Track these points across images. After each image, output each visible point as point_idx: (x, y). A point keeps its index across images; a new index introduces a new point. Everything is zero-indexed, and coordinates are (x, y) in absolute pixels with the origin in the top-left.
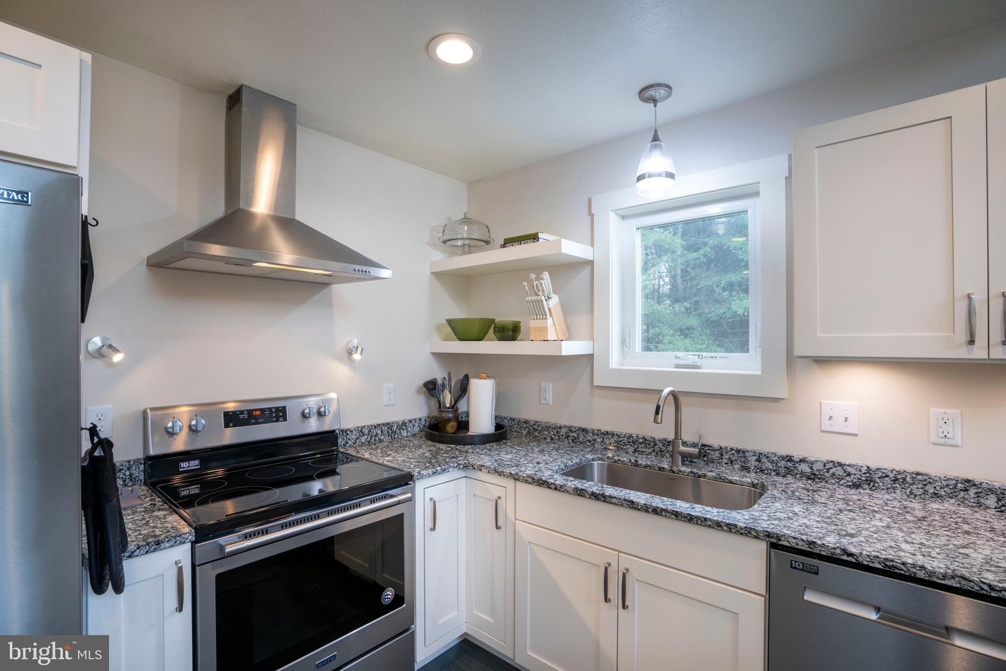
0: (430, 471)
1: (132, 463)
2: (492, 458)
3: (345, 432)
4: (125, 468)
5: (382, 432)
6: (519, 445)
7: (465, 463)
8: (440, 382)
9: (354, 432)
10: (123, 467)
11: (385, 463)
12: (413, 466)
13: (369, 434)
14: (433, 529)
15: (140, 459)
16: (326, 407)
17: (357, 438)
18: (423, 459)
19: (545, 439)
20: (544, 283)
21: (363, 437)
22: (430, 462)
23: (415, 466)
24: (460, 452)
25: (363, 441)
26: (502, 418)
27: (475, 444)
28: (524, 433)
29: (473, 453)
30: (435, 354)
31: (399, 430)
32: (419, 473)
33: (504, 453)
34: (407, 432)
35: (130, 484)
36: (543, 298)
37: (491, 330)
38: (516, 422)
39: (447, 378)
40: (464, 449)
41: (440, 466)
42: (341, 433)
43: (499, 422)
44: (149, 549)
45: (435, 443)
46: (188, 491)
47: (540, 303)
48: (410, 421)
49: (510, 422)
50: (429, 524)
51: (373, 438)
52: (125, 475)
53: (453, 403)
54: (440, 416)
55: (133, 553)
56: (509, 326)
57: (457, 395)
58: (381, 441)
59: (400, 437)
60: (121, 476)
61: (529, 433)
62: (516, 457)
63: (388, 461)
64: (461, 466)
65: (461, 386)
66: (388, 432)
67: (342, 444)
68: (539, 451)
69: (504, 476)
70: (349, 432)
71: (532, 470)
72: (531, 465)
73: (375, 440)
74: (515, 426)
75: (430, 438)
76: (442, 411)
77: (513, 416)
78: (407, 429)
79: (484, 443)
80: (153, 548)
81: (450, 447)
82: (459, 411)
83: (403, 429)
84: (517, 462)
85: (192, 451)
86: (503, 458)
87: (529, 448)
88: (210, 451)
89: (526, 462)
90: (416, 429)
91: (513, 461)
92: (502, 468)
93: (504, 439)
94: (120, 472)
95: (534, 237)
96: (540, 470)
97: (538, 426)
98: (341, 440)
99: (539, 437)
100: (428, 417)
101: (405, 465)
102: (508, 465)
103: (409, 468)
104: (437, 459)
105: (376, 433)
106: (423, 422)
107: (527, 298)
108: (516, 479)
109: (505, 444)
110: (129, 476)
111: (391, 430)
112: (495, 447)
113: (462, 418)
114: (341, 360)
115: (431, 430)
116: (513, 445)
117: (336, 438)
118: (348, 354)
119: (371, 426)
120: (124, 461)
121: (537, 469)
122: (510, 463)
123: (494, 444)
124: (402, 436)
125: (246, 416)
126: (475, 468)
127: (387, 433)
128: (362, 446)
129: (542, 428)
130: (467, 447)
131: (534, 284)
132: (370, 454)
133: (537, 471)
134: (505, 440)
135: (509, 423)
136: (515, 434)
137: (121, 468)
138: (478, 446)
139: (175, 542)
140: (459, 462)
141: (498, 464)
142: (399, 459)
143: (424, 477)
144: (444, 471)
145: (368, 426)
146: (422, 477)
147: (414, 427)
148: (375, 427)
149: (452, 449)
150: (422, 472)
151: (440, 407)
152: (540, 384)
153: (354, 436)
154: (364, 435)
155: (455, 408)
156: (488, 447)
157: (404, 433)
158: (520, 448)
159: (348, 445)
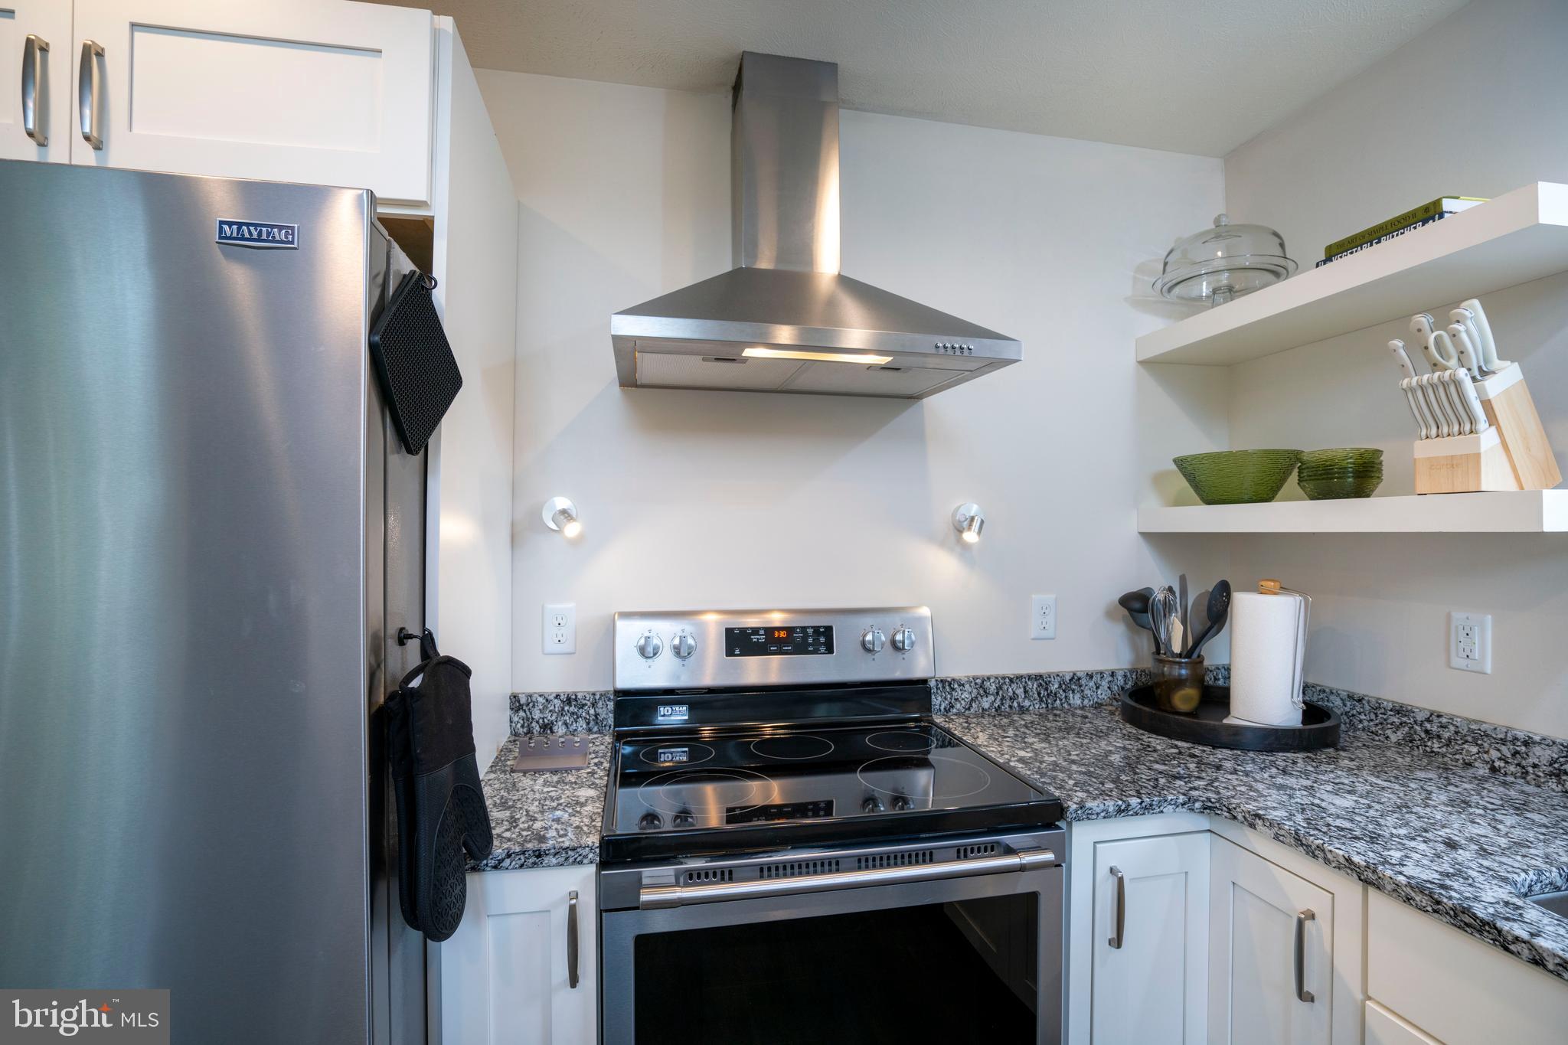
0: (1111, 805)
1: (597, 697)
2: (1291, 797)
3: (947, 684)
4: (589, 703)
5: (1026, 692)
6: (1378, 770)
7: (1209, 799)
8: (1159, 596)
9: (967, 686)
10: (587, 702)
11: (1012, 764)
12: (1071, 782)
13: (998, 693)
14: (1117, 942)
15: (608, 692)
16: (906, 632)
17: (972, 699)
18: (1103, 768)
19: (1468, 765)
20: (1467, 331)
21: (985, 699)
22: (1116, 781)
23: (1075, 785)
24: (1199, 763)
25: (986, 705)
26: (1324, 691)
27: (1245, 749)
28: (1393, 738)
29: (1235, 772)
30: (1148, 537)
31: (1064, 691)
32: (1081, 805)
33: (1329, 788)
34: (1083, 698)
35: (595, 729)
36: (1462, 373)
37: (1294, 476)
38: (1367, 707)
39: (1177, 589)
40: (1211, 758)
41: (1139, 795)
42: (940, 685)
43: (1315, 699)
44: (525, 861)
45: (1141, 731)
46: (670, 755)
47: (1452, 389)
48: (1090, 676)
49: (1348, 704)
50: (1107, 929)
51: (1007, 703)
52: (588, 714)
53: (1190, 643)
54: (1156, 671)
55: (501, 861)
56: (1344, 464)
57: (1199, 628)
58: (1023, 710)
59: (1066, 705)
60: (584, 714)
61: (1411, 741)
62: (1370, 807)
63: (1021, 760)
64: (1198, 805)
65: (1209, 609)
66: (1039, 694)
67: (942, 708)
68: (1451, 803)
69: (1327, 861)
70: (956, 686)
71: (1430, 868)
72: (1422, 846)
73: (1010, 707)
74: (1362, 717)
75: (1132, 717)
76: (1161, 661)
77: (1360, 690)
78: (1082, 691)
79: (1270, 749)
80: (531, 861)
81: (1176, 747)
82: (1206, 663)
83: (1073, 691)
84: (1370, 827)
85: (678, 689)
86: (1323, 804)
87: (1413, 785)
88: (705, 693)
89: (1403, 831)
90: (1103, 694)
91: (1358, 818)
92: (1320, 835)
93: (1328, 746)
94: (582, 708)
95: (1431, 213)
96: (1459, 873)
97: (1443, 727)
98: (939, 698)
99: (1444, 756)
100: (1131, 671)
101: (1054, 778)
102: (1342, 829)
103: (1061, 787)
104: (1135, 773)
105: (1014, 693)
106: (1120, 681)
107: (1406, 381)
108: (1367, 882)
109: (1333, 761)
110: (594, 717)
111: (1046, 689)
112: (1301, 764)
113: (1216, 679)
114: (942, 544)
115: (1136, 702)
116: (1358, 769)
117: (928, 693)
118: (956, 531)
119: (1004, 678)
120: (588, 693)
121: (1446, 867)
122: (1348, 825)
123: (1300, 755)
124: (1070, 704)
125: (762, 639)
126: (1235, 818)
127: (1036, 695)
128: (983, 717)
129: (1457, 733)
130: (1221, 753)
131: (1427, 342)
132: (991, 737)
133: (1448, 875)
134: (1331, 750)
135: (1345, 705)
136: (1365, 737)
137: (584, 702)
138: (1251, 754)
139: (567, 859)
140: (1195, 793)
141: (1307, 820)
142: (1046, 758)
143: (1094, 817)
144: (1147, 809)
145: (997, 678)
146: (1088, 815)
147: (1097, 688)
148: (1011, 680)
149: (1180, 753)
150: (1089, 804)
151: (1158, 652)
152: (1449, 617)
153: (966, 695)
154: (987, 694)
155: (1195, 656)
156: (1282, 764)
157: (1076, 700)
158: (1379, 782)
159: (955, 711)
